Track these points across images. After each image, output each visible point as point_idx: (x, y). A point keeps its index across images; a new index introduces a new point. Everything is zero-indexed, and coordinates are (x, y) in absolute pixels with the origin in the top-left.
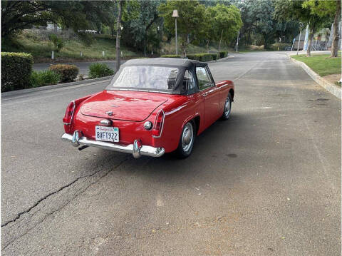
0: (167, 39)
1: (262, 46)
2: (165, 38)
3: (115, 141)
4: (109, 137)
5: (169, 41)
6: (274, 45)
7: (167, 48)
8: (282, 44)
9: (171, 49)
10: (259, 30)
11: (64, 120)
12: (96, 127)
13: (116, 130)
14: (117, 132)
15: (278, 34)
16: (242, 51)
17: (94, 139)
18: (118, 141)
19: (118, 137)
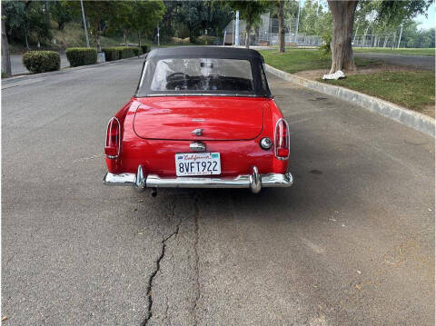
0: (57, 24)
1: (187, 39)
2: (55, 24)
3: (214, 173)
4: (201, 168)
5: (60, 27)
6: (201, 37)
7: (60, 39)
8: (209, 37)
9: (67, 39)
10: (182, 18)
11: (107, 151)
12: (177, 156)
13: (215, 156)
14: (218, 160)
15: (204, 24)
16: (165, 44)
17: (174, 176)
18: (219, 172)
19: (218, 167)
